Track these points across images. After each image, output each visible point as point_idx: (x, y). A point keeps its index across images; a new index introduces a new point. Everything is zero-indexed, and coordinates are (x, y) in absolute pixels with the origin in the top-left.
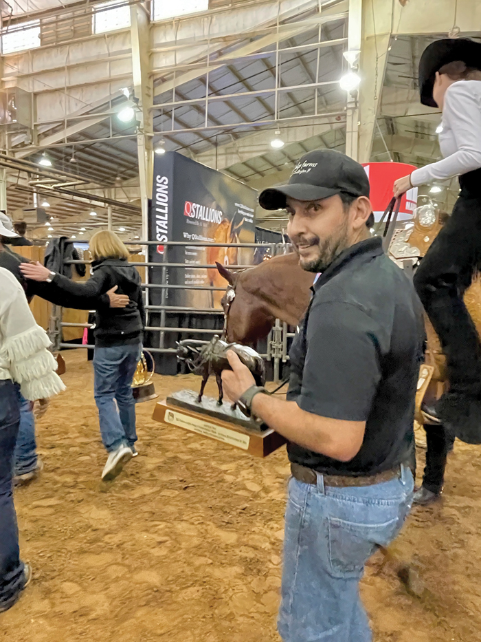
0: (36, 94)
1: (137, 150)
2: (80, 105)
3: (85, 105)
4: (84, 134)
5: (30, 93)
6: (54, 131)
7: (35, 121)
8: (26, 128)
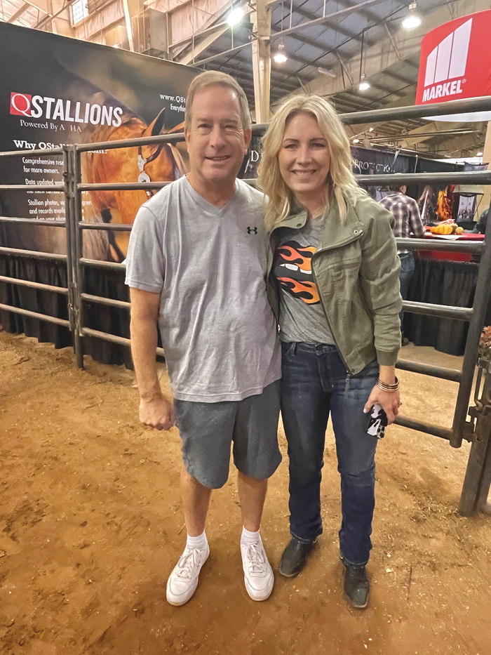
0: (170, 14)
1: (251, 58)
2: (207, 17)
3: (210, 16)
4: (211, 50)
5: (165, 14)
6: (186, 51)
7: (171, 43)
8: (162, 52)
